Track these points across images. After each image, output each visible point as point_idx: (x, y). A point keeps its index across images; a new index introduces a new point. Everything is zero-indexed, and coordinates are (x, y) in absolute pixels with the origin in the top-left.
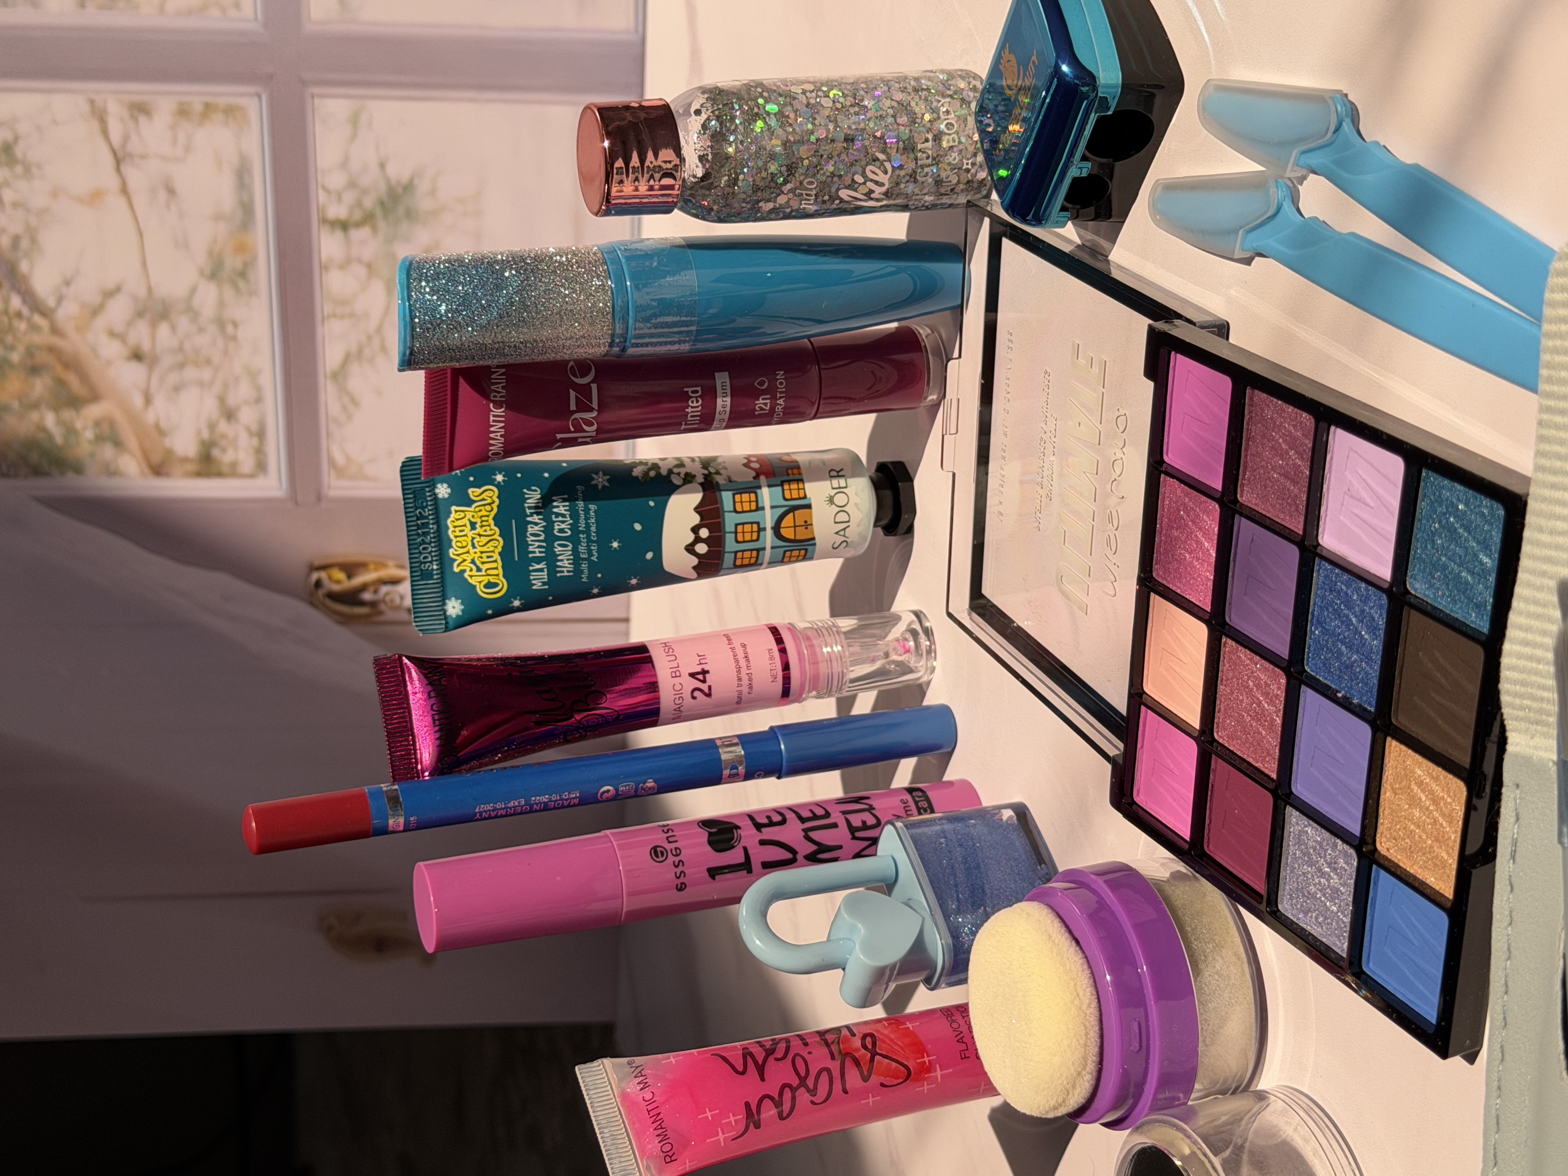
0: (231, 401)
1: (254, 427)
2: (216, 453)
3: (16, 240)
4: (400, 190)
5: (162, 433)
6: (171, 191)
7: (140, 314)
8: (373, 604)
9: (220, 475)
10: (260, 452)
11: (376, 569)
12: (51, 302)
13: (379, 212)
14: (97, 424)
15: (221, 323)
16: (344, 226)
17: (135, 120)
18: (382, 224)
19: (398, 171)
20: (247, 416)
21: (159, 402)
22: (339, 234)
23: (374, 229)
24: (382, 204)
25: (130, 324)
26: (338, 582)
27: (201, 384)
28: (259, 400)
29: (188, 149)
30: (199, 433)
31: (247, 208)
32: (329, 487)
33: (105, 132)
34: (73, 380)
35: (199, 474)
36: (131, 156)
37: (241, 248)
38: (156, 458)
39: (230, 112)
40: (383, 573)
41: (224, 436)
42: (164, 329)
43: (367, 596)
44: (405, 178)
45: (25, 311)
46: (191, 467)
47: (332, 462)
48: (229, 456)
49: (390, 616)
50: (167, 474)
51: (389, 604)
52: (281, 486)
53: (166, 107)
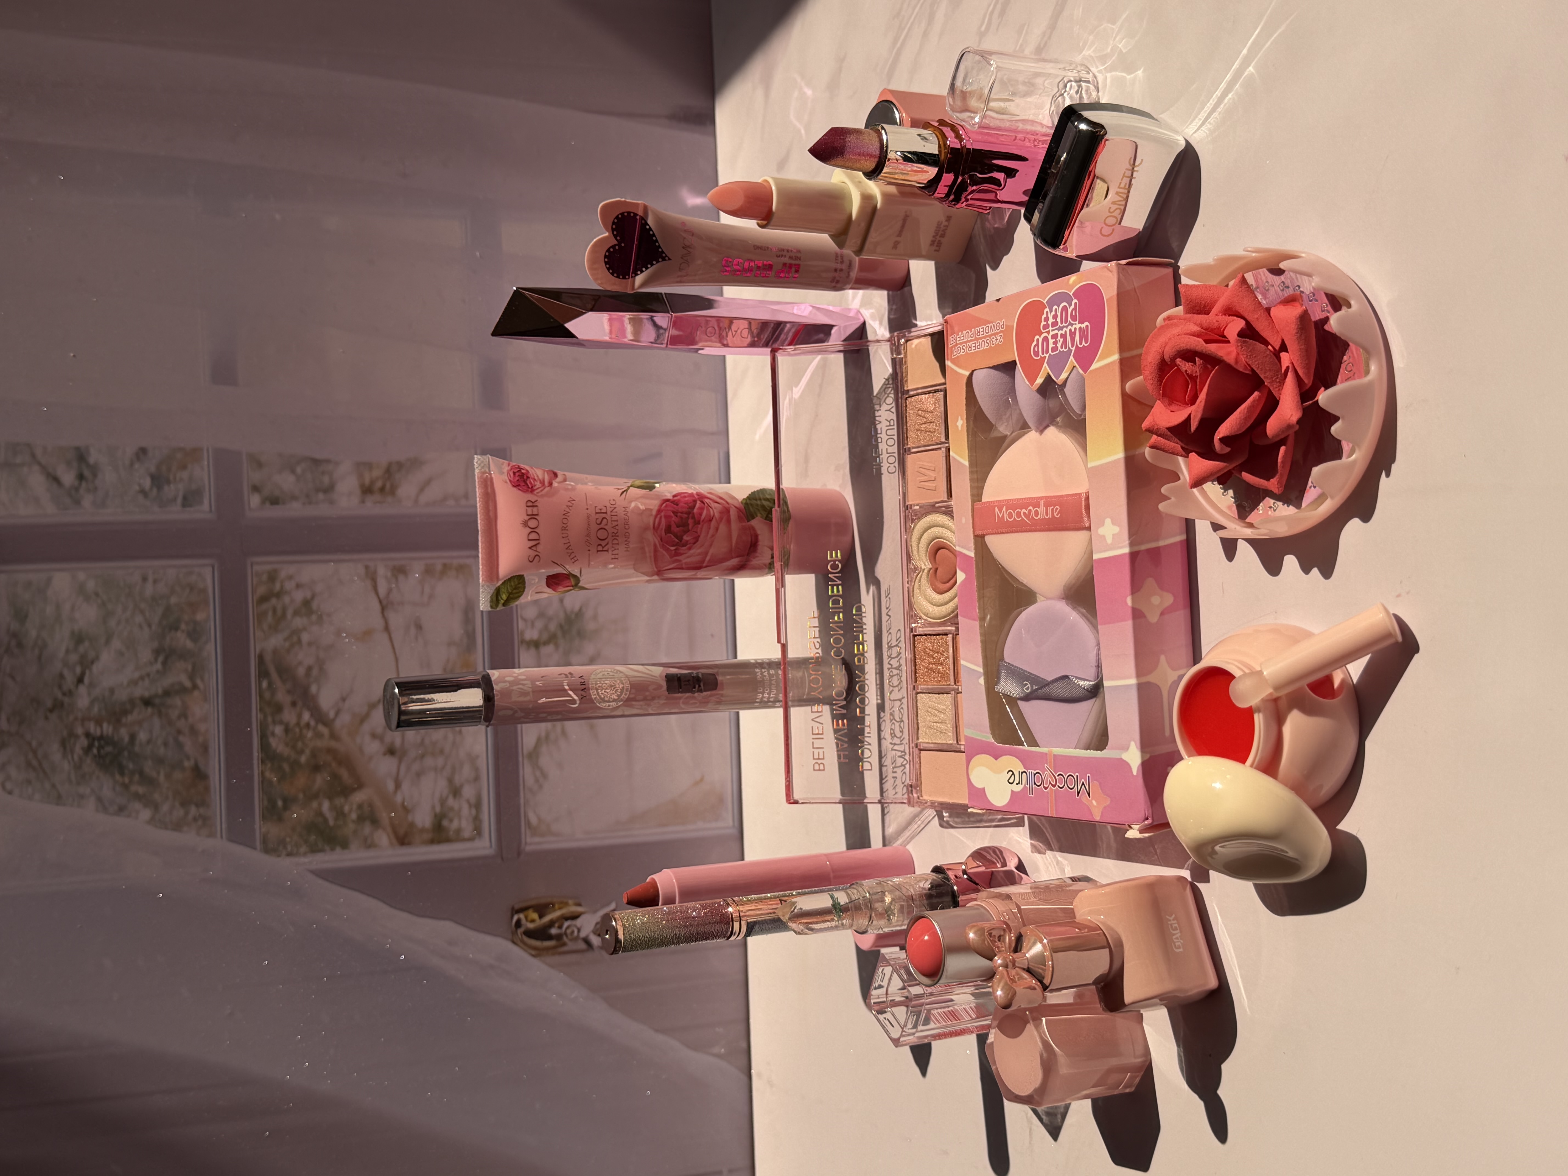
0: (457, 780)
1: (473, 801)
2: (445, 823)
3: (309, 669)
4: (573, 616)
5: (406, 810)
6: (419, 627)
8: (559, 937)
9: (448, 840)
10: (476, 820)
11: (560, 908)
12: (332, 714)
13: (559, 634)
14: (360, 807)
16: (536, 645)
17: (396, 578)
18: (561, 642)
19: (571, 604)
20: (468, 792)
21: (405, 786)
22: (533, 651)
23: (557, 646)
24: (561, 626)
26: (533, 921)
27: (435, 769)
28: (477, 779)
29: (431, 596)
30: (433, 807)
31: (470, 636)
32: (526, 843)
33: (375, 588)
34: (344, 774)
35: (432, 842)
36: (392, 604)
38: (402, 832)
39: (460, 569)
40: (564, 911)
41: (451, 809)
43: (554, 931)
44: (577, 608)
45: (312, 723)
46: (427, 836)
47: (528, 824)
48: (455, 825)
49: (571, 946)
50: (409, 844)
51: (569, 937)
52: (491, 846)
53: (417, 568)
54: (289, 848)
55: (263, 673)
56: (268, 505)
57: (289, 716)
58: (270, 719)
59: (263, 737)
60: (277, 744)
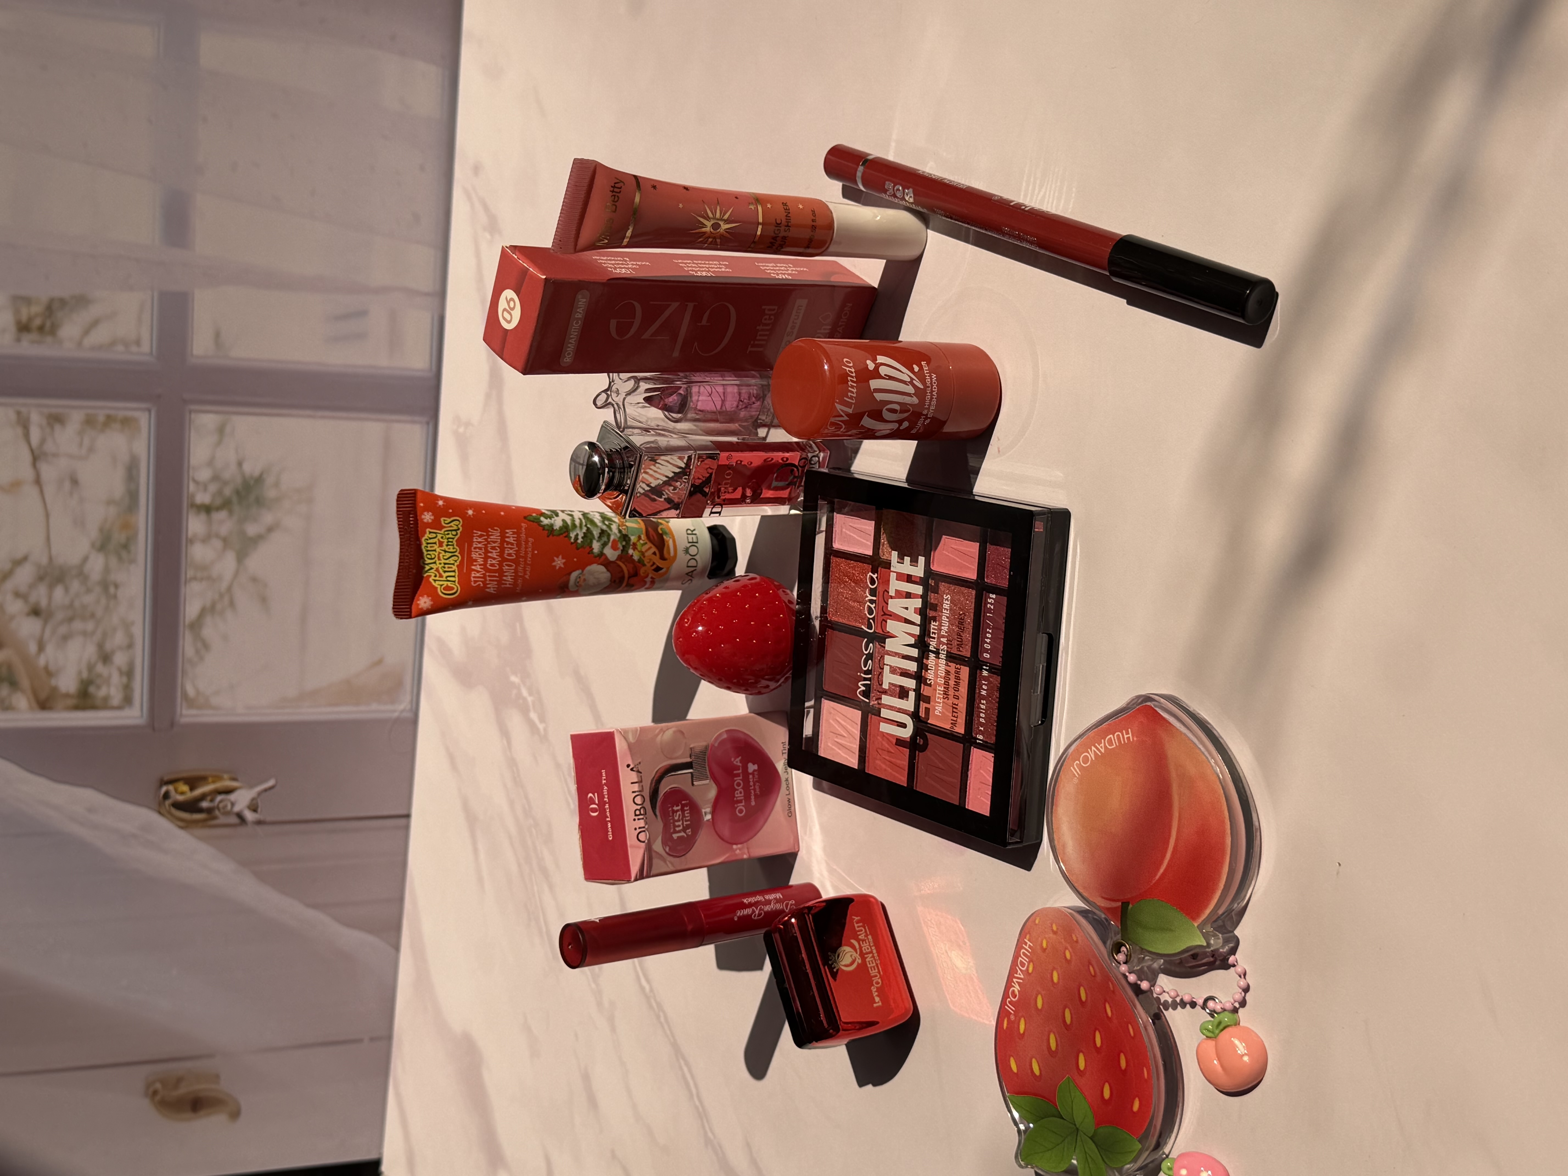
0: (108, 646)
1: (125, 668)
2: (92, 689)
4: (252, 482)
5: (49, 674)
6: (75, 482)
7: (41, 579)
8: (209, 811)
9: (94, 707)
10: (127, 688)
11: (214, 782)
13: (235, 499)
15: (105, 585)
16: (208, 509)
17: (52, 428)
18: (236, 508)
19: (252, 468)
20: (120, 659)
21: (50, 649)
22: (203, 516)
23: (231, 511)
24: (238, 492)
25: (32, 586)
26: (182, 793)
27: (85, 634)
28: (130, 646)
29: (91, 450)
30: (80, 673)
31: (132, 496)
32: (181, 715)
33: (27, 437)
35: (77, 708)
36: (46, 454)
37: (127, 526)
38: (43, 695)
39: (126, 422)
40: (219, 785)
41: (100, 676)
42: (59, 592)
43: (205, 804)
44: (258, 472)
46: (70, 702)
47: (185, 695)
48: (102, 692)
49: (222, 820)
50: (51, 708)
51: (222, 810)
52: (142, 716)
53: (76, 418)
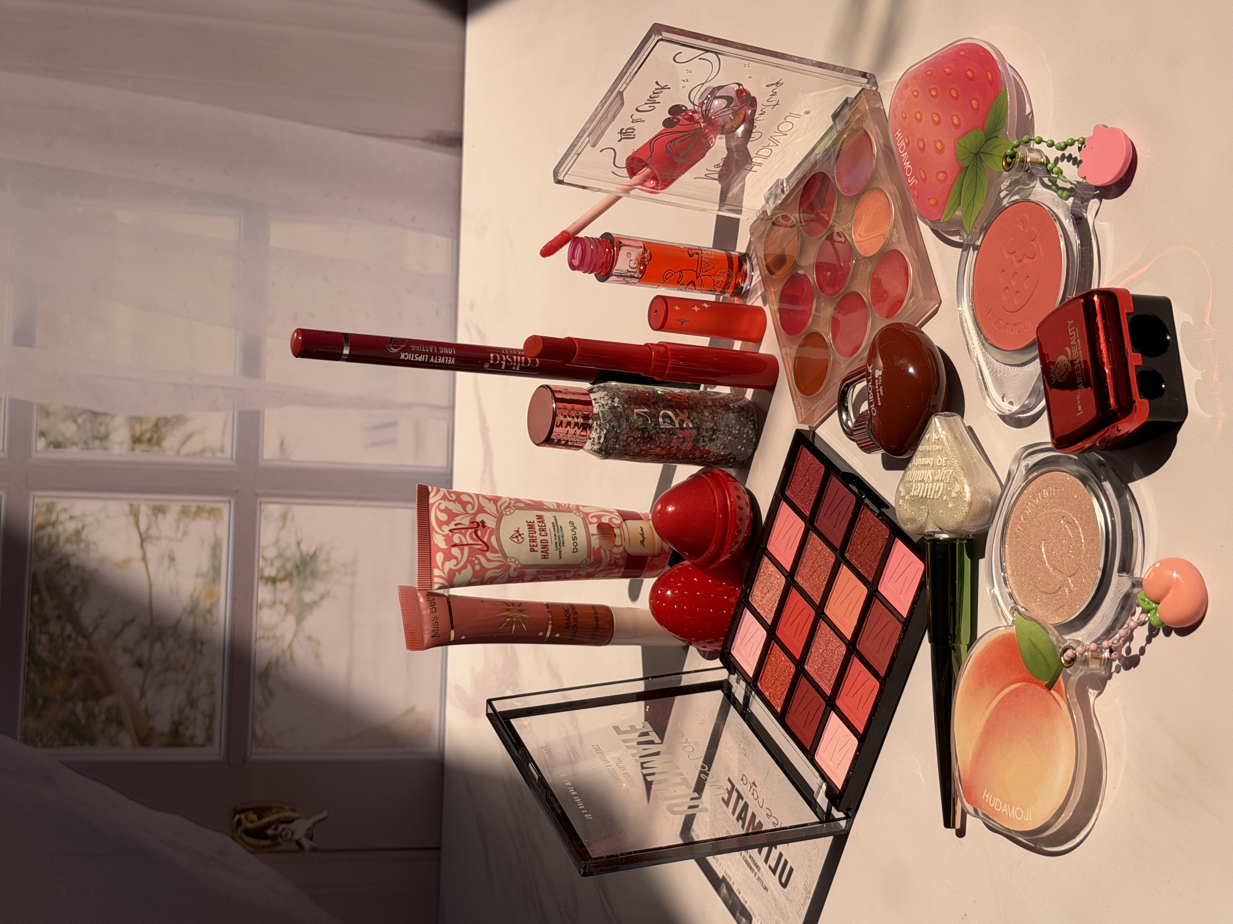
0: (195, 694)
1: (207, 712)
2: (181, 729)
3: (75, 589)
4: (308, 559)
5: (148, 716)
6: (172, 559)
7: (144, 637)
8: (274, 838)
9: (182, 745)
10: (209, 729)
11: (277, 812)
12: (91, 629)
13: (295, 573)
14: (108, 710)
15: (193, 642)
16: (273, 581)
17: (156, 516)
18: (296, 580)
19: (307, 547)
20: (204, 704)
21: (149, 695)
22: (270, 586)
23: (292, 583)
24: (297, 567)
25: (137, 643)
26: (252, 822)
27: (177, 683)
28: (212, 693)
29: (185, 534)
30: (172, 715)
31: (216, 570)
32: (251, 753)
33: (137, 524)
34: (97, 681)
35: (169, 745)
36: (151, 538)
37: (211, 594)
38: (143, 734)
39: (212, 511)
40: (281, 815)
41: (188, 718)
42: (158, 646)
43: (270, 832)
44: (312, 551)
45: (74, 635)
46: (165, 740)
47: (255, 736)
48: (189, 732)
49: (284, 846)
50: (149, 745)
51: (284, 838)
52: (220, 753)
53: (174, 509)
54: (45, 740)
55: (35, 590)
56: (51, 448)
57: (54, 628)
58: (38, 629)
59: (31, 644)
60: (42, 651)
